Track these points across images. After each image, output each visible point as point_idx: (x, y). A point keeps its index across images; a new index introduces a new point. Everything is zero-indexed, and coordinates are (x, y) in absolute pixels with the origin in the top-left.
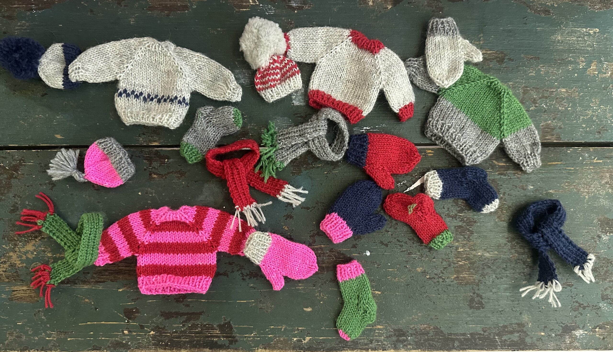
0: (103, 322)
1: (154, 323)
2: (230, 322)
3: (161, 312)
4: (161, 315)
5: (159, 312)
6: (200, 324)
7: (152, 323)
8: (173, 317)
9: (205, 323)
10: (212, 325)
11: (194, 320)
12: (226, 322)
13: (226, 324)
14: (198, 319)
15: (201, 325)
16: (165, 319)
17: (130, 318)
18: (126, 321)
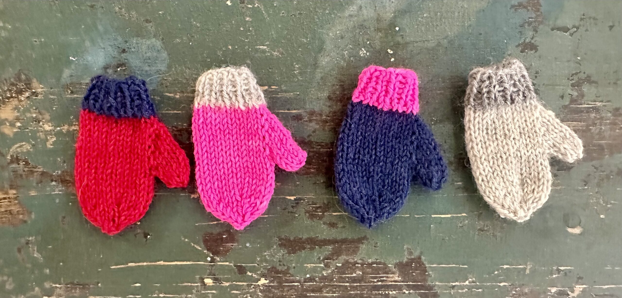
0: (162, 263)
1: (266, 261)
2: (420, 258)
3: (280, 239)
4: (281, 245)
5: (276, 239)
6: (360, 261)
7: (261, 261)
8: (304, 249)
9: (370, 261)
10: (384, 264)
11: (347, 255)
12: (413, 257)
13: (412, 260)
14: (355, 252)
15: (362, 265)
16: (289, 253)
17: (216, 253)
18: (209, 259)
